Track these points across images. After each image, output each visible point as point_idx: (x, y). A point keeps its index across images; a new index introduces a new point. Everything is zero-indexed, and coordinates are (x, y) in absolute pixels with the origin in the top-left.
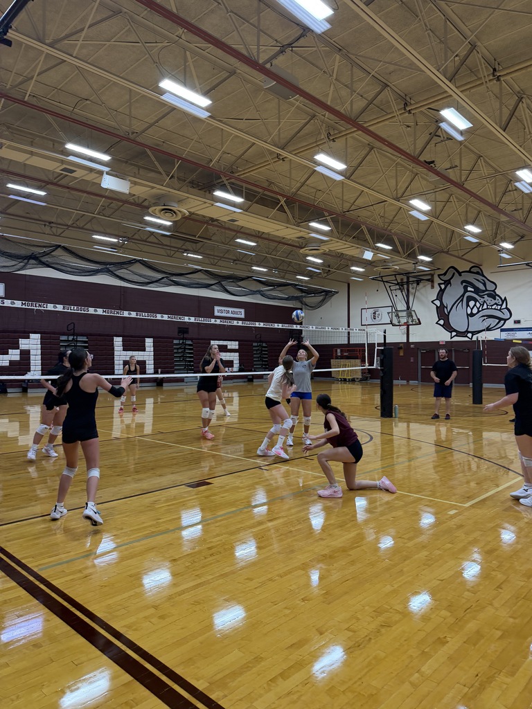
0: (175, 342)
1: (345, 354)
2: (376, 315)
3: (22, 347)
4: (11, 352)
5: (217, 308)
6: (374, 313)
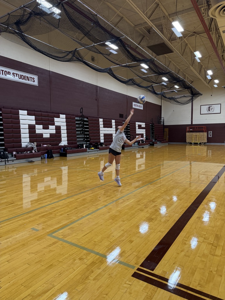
2: (210, 109)
3: (56, 124)
4: (50, 127)
5: (134, 103)
6: (209, 108)
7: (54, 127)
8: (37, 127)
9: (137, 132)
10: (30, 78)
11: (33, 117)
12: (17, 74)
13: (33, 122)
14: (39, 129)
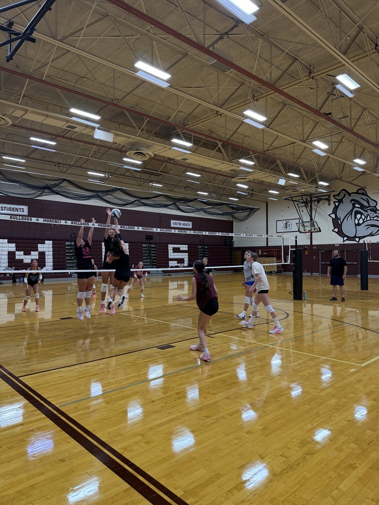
0: (144, 245)
1: (265, 254)
2: (288, 225)
3: (40, 250)
4: (32, 253)
5: (172, 222)
6: (286, 224)
7: (37, 253)
8: (17, 253)
9: (170, 257)
10: (19, 209)
11: (14, 245)
12: (5, 207)
13: (14, 249)
14: (20, 255)
